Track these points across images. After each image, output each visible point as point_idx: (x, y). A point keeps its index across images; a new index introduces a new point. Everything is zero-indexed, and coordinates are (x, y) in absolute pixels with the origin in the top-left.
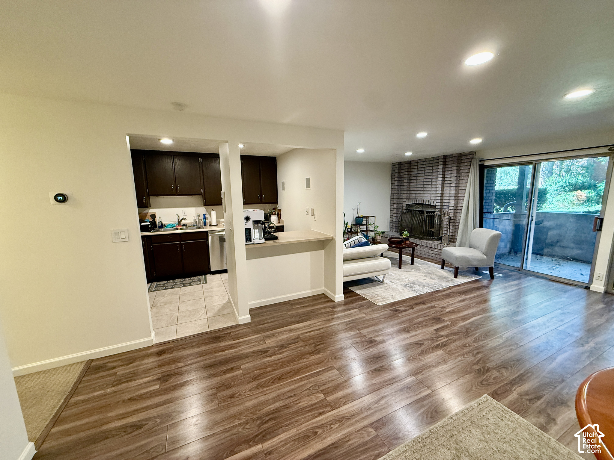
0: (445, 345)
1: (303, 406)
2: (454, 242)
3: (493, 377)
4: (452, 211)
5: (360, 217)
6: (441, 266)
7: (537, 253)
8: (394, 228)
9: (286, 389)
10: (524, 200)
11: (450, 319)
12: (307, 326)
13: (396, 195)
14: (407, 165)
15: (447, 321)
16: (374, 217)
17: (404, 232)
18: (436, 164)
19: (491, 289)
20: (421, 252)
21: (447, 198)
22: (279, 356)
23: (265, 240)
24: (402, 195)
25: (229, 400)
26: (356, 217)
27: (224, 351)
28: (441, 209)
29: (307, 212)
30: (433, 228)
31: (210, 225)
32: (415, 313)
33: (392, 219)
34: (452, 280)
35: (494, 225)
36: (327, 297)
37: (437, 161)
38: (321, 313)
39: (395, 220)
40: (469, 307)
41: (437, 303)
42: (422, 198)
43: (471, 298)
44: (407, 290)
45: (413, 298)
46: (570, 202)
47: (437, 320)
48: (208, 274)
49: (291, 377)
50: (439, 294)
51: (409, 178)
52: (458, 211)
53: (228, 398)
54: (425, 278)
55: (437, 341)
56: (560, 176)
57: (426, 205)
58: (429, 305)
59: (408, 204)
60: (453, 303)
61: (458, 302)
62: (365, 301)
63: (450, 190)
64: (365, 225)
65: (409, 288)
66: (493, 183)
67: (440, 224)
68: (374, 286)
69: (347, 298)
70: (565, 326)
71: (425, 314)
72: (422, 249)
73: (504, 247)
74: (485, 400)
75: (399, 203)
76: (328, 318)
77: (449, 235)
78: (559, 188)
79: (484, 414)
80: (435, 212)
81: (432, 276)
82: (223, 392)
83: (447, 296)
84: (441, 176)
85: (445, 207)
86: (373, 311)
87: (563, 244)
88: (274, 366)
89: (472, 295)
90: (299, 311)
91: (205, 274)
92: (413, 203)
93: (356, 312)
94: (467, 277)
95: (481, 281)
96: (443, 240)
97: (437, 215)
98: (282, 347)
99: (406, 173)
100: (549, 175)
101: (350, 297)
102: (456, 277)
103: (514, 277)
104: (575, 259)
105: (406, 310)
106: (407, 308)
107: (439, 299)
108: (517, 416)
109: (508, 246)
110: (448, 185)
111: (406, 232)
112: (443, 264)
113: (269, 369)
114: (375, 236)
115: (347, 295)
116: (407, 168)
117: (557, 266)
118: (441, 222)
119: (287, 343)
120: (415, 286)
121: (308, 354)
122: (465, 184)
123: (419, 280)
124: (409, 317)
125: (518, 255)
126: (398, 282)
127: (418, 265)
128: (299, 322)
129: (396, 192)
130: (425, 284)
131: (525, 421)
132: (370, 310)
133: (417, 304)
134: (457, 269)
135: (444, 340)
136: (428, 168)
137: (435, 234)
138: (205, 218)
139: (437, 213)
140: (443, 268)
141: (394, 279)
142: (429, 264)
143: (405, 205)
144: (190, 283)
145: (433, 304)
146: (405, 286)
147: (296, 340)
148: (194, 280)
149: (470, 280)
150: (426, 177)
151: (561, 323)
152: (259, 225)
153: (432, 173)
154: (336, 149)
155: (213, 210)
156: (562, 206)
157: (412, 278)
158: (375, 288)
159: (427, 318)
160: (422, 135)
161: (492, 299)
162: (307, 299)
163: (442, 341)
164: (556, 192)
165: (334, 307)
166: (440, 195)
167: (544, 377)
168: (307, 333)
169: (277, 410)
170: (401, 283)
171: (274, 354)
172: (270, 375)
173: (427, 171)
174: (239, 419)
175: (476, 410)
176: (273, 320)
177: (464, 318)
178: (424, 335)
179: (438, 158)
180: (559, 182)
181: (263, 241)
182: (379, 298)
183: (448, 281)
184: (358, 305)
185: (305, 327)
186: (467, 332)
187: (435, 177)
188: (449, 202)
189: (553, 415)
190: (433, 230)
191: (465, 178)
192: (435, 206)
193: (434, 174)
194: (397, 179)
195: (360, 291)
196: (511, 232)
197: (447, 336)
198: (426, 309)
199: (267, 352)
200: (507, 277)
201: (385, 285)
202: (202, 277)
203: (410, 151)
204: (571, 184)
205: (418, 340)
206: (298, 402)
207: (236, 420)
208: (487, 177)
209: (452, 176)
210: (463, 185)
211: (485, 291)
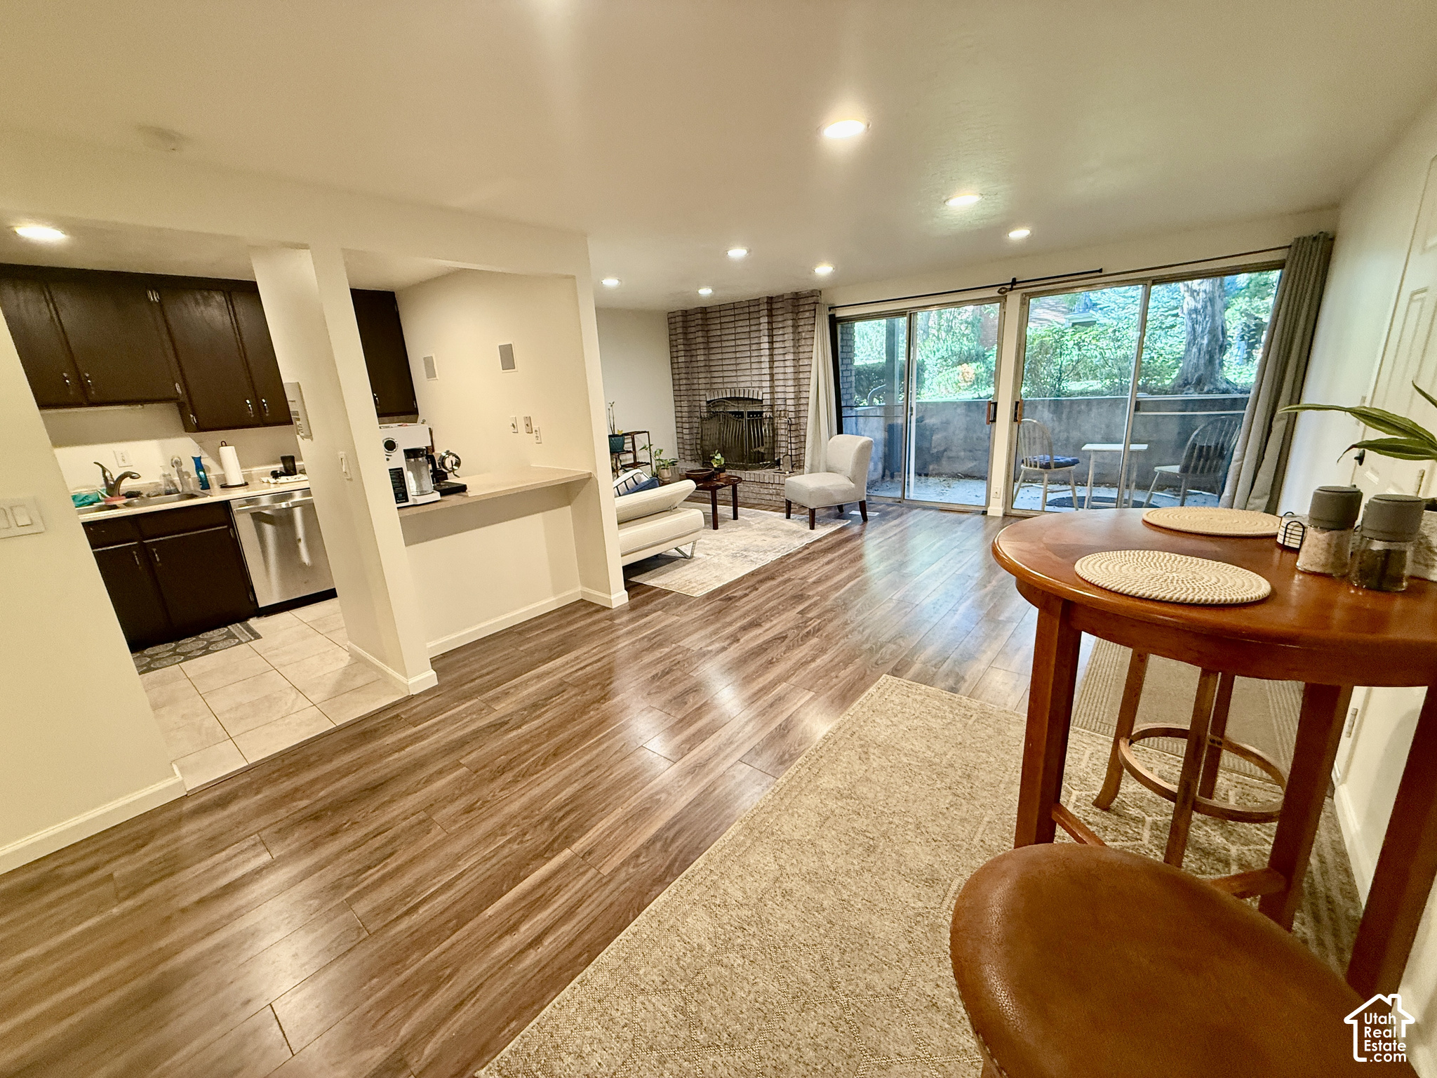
0: (819, 630)
1: (619, 777)
2: (801, 467)
3: (889, 652)
4: (792, 408)
5: (617, 436)
6: (785, 514)
7: (922, 473)
8: (688, 452)
9: (579, 763)
10: (897, 381)
11: (817, 593)
12: (572, 661)
13: (684, 382)
14: (699, 316)
15: (813, 596)
16: (645, 432)
17: (714, 458)
18: (755, 315)
19: (866, 538)
20: (746, 495)
21: (781, 383)
22: (536, 723)
23: (441, 495)
24: (695, 381)
25: (464, 817)
26: (609, 436)
27: (403, 749)
28: (772, 406)
29: (513, 426)
30: (763, 445)
31: (225, 487)
32: (763, 595)
33: (680, 435)
34: (807, 534)
35: (857, 429)
36: (591, 604)
37: (756, 309)
38: (594, 633)
39: (687, 437)
40: (841, 569)
41: (793, 573)
42: (735, 385)
43: (841, 556)
44: (738, 562)
45: (753, 574)
46: (954, 385)
47: (799, 598)
48: (252, 616)
49: (576, 746)
50: (792, 560)
51: (705, 346)
52: (802, 408)
53: (461, 814)
54: (764, 538)
55: (806, 627)
56: (938, 338)
57: (744, 399)
58: (781, 579)
59: (711, 401)
60: (813, 570)
61: (823, 566)
62: (669, 596)
63: (785, 368)
64: (630, 452)
65: (741, 559)
66: (851, 352)
67: (774, 436)
68: (677, 567)
69: (633, 597)
70: (965, 567)
71: (778, 593)
72: (747, 489)
73: (874, 468)
74: (885, 681)
75: (691, 399)
76: (606, 639)
77: (791, 456)
78: (939, 361)
79: (886, 697)
80: (762, 412)
81: (775, 533)
82: (444, 811)
83: (807, 559)
84: (766, 339)
85: (779, 402)
86: (690, 607)
87: (952, 454)
88: (532, 740)
89: (842, 551)
90: (543, 640)
91: (242, 618)
92: (720, 397)
93: (659, 616)
94: (829, 525)
95: (850, 527)
96: (781, 467)
97: (766, 418)
98: (535, 706)
99: (700, 334)
100: (924, 337)
101: (638, 594)
102: (812, 527)
103: (895, 514)
104: (968, 476)
105: (746, 595)
106: (747, 592)
107: (794, 567)
108: (924, 687)
109: (880, 467)
110: (781, 358)
111: (719, 457)
112: (788, 509)
113: (524, 748)
114: (658, 470)
115: (633, 593)
116: (700, 322)
117: (947, 489)
118: (774, 431)
119: (543, 697)
120: (750, 554)
121: (594, 702)
122: (809, 354)
123: (755, 543)
124: (754, 603)
125: (896, 479)
126: (719, 552)
127: (746, 518)
128: (551, 659)
129: (683, 376)
130: (766, 548)
131: (933, 689)
132: (682, 608)
133: (762, 582)
134: (812, 512)
135: (816, 623)
136: (740, 323)
137: (766, 457)
138: (199, 466)
139: (767, 414)
140: (788, 517)
141: (711, 548)
142: (764, 514)
143: (704, 404)
144: (206, 647)
145: (786, 576)
146: (734, 556)
147: (560, 688)
148: (212, 638)
149: (834, 529)
150: (739, 342)
151: (959, 565)
152: (420, 459)
153: (749, 332)
154: (573, 277)
155: (224, 444)
156: (945, 392)
157: (741, 542)
158: (680, 569)
159: (782, 598)
160: (737, 253)
161: (866, 552)
162: (551, 616)
163: (813, 626)
164: (936, 369)
165: (612, 618)
166: (768, 378)
167: (948, 635)
168: (576, 671)
169: (573, 798)
170: (726, 553)
171: (524, 722)
172: (533, 756)
173: (739, 330)
174: (504, 834)
175: (876, 696)
176: (491, 668)
177: (837, 587)
178: (786, 624)
179: (756, 302)
180: (938, 351)
181: (437, 496)
182: (694, 585)
183: (802, 536)
184: (659, 603)
185: (567, 663)
186: (845, 604)
187: (756, 341)
188: (786, 391)
189: (961, 674)
190: (762, 451)
191: (809, 342)
192: (762, 401)
193: (753, 335)
194: (681, 347)
195: (653, 580)
196: (883, 442)
197: (818, 617)
198: (778, 586)
199: (506, 723)
200: (884, 515)
201: (697, 562)
202: (235, 628)
203: (707, 285)
204: (954, 354)
205: (776, 633)
206: (607, 774)
207: (498, 838)
208: (842, 339)
209: (785, 337)
210: (806, 355)
211: (859, 541)
